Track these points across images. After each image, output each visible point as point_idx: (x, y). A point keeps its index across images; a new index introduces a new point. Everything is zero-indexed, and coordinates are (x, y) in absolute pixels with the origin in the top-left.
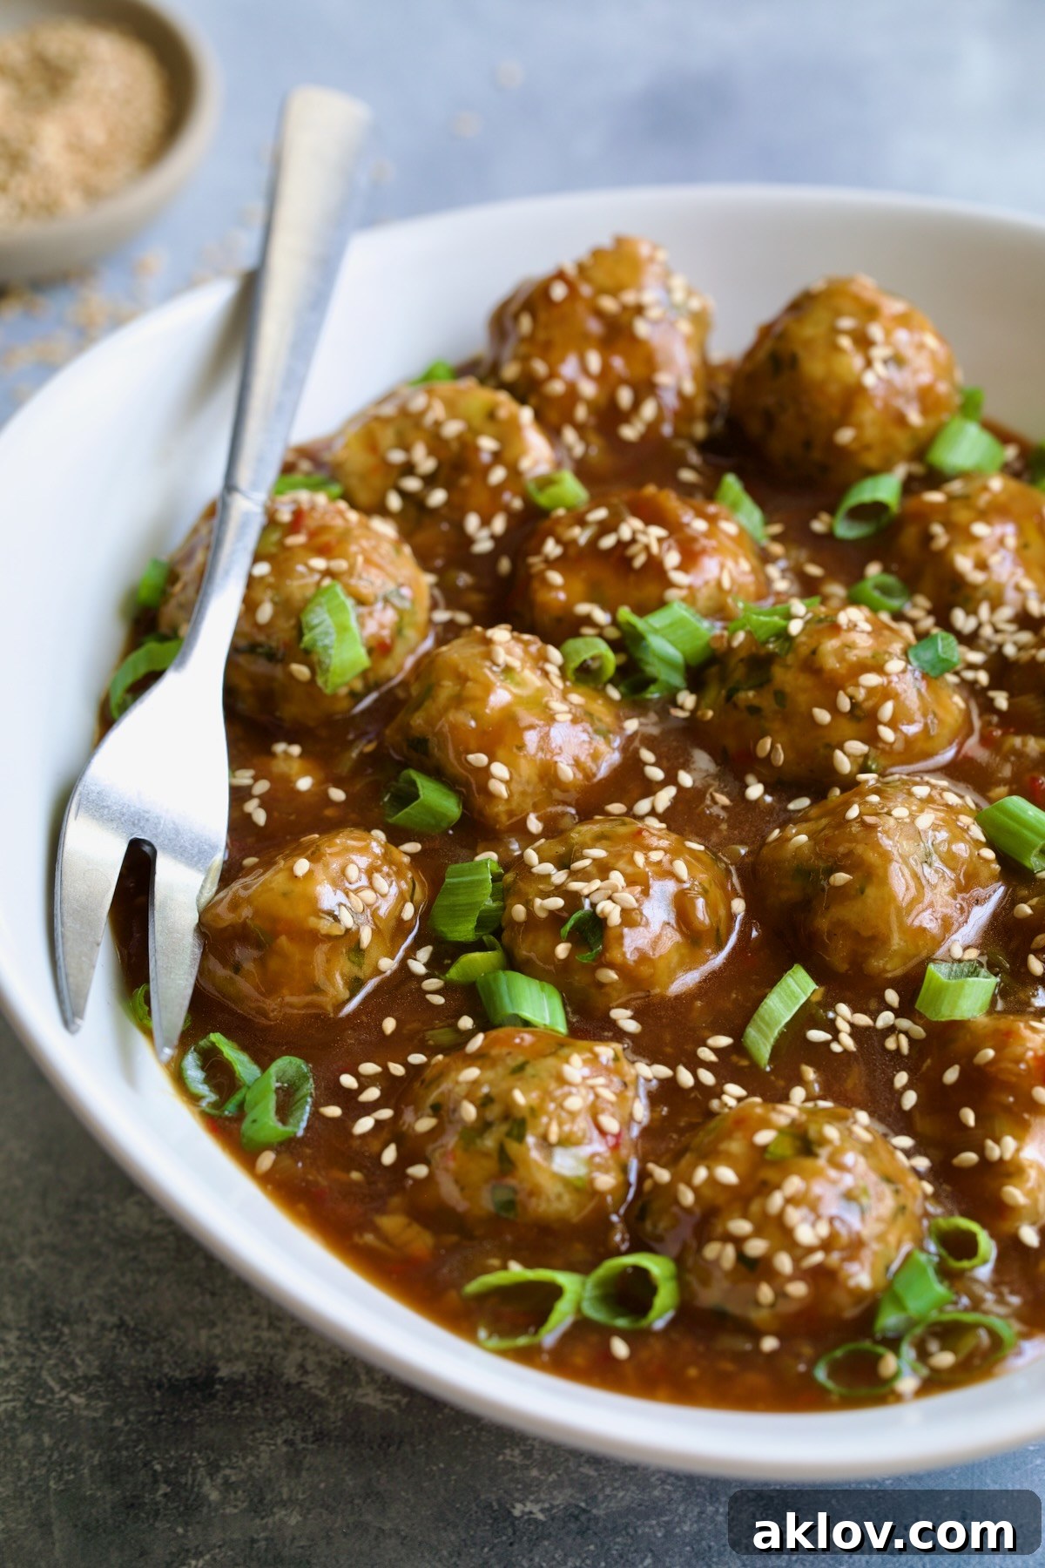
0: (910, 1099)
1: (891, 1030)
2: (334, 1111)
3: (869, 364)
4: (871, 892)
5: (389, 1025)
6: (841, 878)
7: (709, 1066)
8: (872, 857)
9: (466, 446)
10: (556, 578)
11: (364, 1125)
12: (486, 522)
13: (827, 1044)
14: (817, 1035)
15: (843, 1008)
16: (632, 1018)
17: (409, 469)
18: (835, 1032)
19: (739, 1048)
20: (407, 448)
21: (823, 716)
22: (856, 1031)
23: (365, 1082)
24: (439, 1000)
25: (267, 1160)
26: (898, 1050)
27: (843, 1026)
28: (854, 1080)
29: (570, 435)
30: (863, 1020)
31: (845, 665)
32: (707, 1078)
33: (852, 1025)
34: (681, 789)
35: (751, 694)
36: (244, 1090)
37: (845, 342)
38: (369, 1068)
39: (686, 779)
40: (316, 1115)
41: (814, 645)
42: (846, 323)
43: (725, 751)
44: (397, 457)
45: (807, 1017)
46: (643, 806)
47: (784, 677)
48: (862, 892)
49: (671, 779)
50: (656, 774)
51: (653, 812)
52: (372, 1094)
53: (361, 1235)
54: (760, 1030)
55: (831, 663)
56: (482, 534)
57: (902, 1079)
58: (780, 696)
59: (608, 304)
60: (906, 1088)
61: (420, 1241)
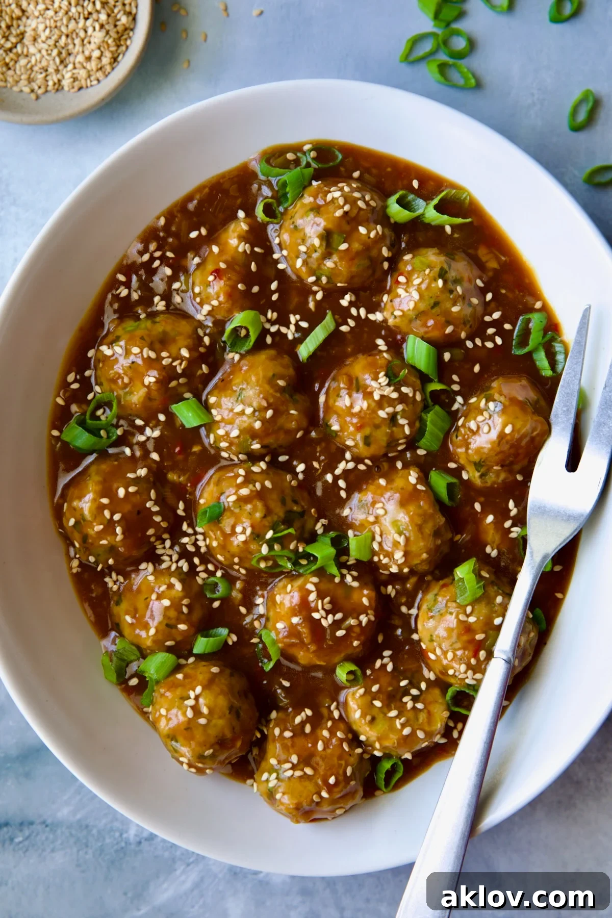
0: (274, 286)
1: (273, 323)
2: (507, 326)
3: (197, 698)
4: (270, 374)
5: (477, 368)
6: (281, 383)
7: (352, 317)
8: (267, 387)
9: (387, 706)
10: (365, 601)
11: (496, 315)
12: (384, 666)
13: (301, 320)
14: (304, 325)
15: (290, 337)
16: (379, 346)
17: (415, 699)
18: (297, 325)
19: (338, 325)
20: (414, 708)
21: (268, 484)
22: (287, 324)
23: (491, 338)
24: (455, 378)
25: (538, 305)
26: (272, 312)
27: (292, 327)
28: (295, 300)
29: (336, 714)
30: (284, 330)
31: (254, 503)
32: (354, 311)
33: (288, 328)
34: (333, 474)
35: (295, 508)
36: (543, 342)
37: (205, 710)
38: (489, 345)
39: (329, 478)
40: (514, 326)
41: (265, 520)
42: (203, 721)
43: (309, 494)
44: (420, 706)
45: (305, 333)
46: (351, 465)
47: (280, 512)
48: (274, 375)
49: (336, 478)
50: (342, 483)
51: (347, 462)
52: (491, 331)
53: (506, 261)
54: (329, 327)
55: (259, 504)
56: (386, 661)
57: (275, 297)
58: (283, 502)
59: (309, 771)
60: (274, 292)
61: (483, 253)
